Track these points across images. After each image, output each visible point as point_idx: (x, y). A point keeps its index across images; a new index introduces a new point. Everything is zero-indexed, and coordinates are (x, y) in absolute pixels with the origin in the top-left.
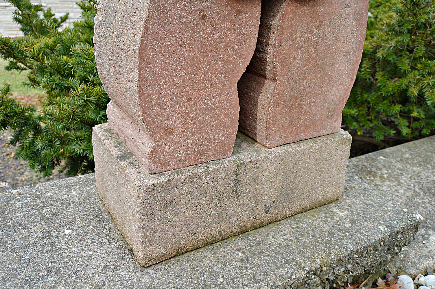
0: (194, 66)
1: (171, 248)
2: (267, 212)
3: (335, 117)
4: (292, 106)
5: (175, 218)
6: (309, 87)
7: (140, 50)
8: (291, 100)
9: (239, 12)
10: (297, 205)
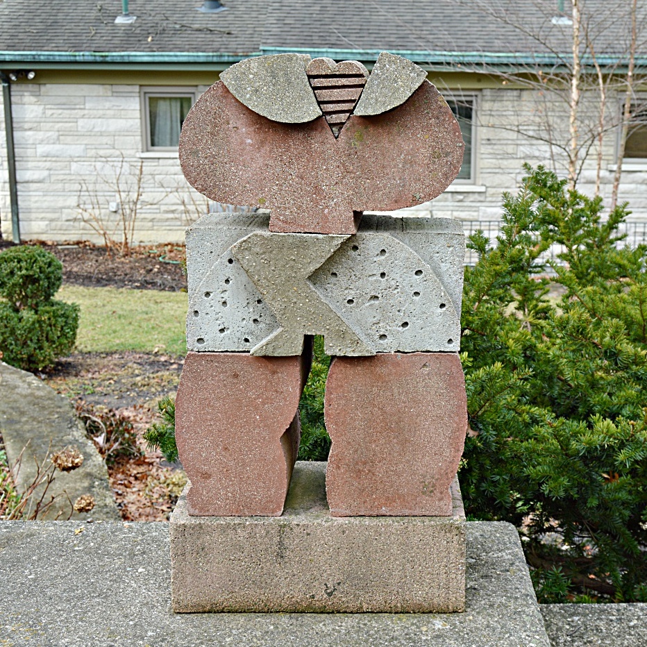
1: (204, 600)
2: (330, 594)
3: (438, 494)
4: (359, 471)
5: (207, 567)
6: (381, 453)
8: (357, 464)
9: (274, 373)
10: (379, 600)
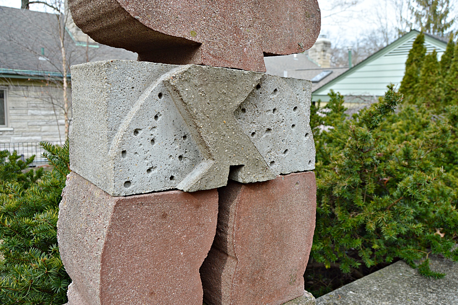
0: (156, 261)
3: (298, 282)
4: (255, 280)
6: (269, 260)
7: (103, 255)
8: (253, 274)
